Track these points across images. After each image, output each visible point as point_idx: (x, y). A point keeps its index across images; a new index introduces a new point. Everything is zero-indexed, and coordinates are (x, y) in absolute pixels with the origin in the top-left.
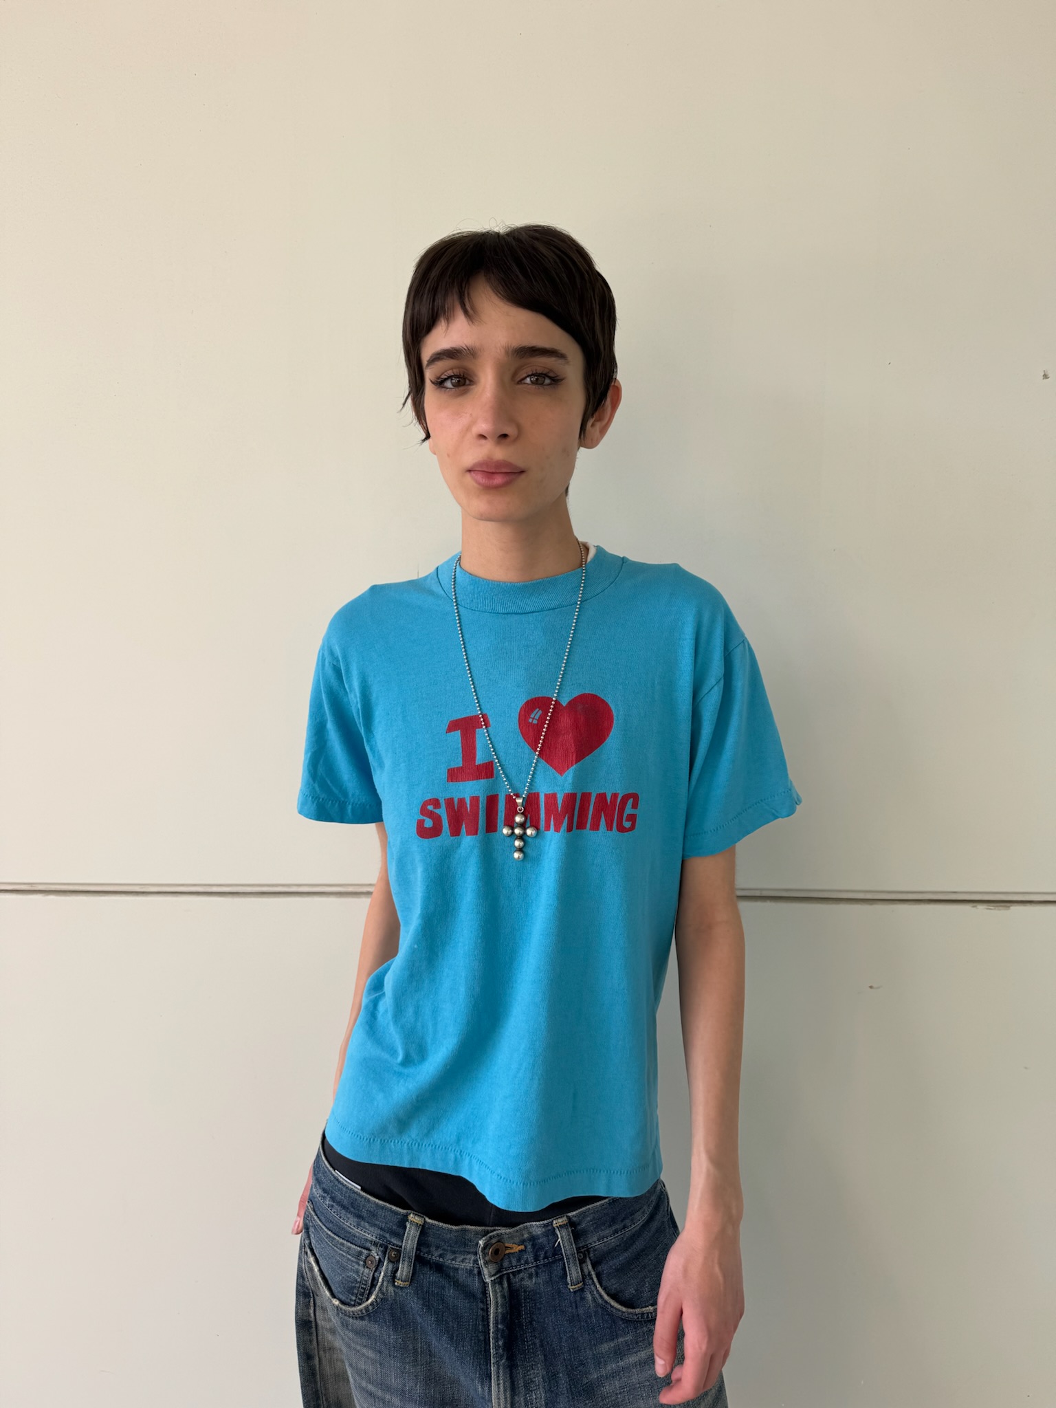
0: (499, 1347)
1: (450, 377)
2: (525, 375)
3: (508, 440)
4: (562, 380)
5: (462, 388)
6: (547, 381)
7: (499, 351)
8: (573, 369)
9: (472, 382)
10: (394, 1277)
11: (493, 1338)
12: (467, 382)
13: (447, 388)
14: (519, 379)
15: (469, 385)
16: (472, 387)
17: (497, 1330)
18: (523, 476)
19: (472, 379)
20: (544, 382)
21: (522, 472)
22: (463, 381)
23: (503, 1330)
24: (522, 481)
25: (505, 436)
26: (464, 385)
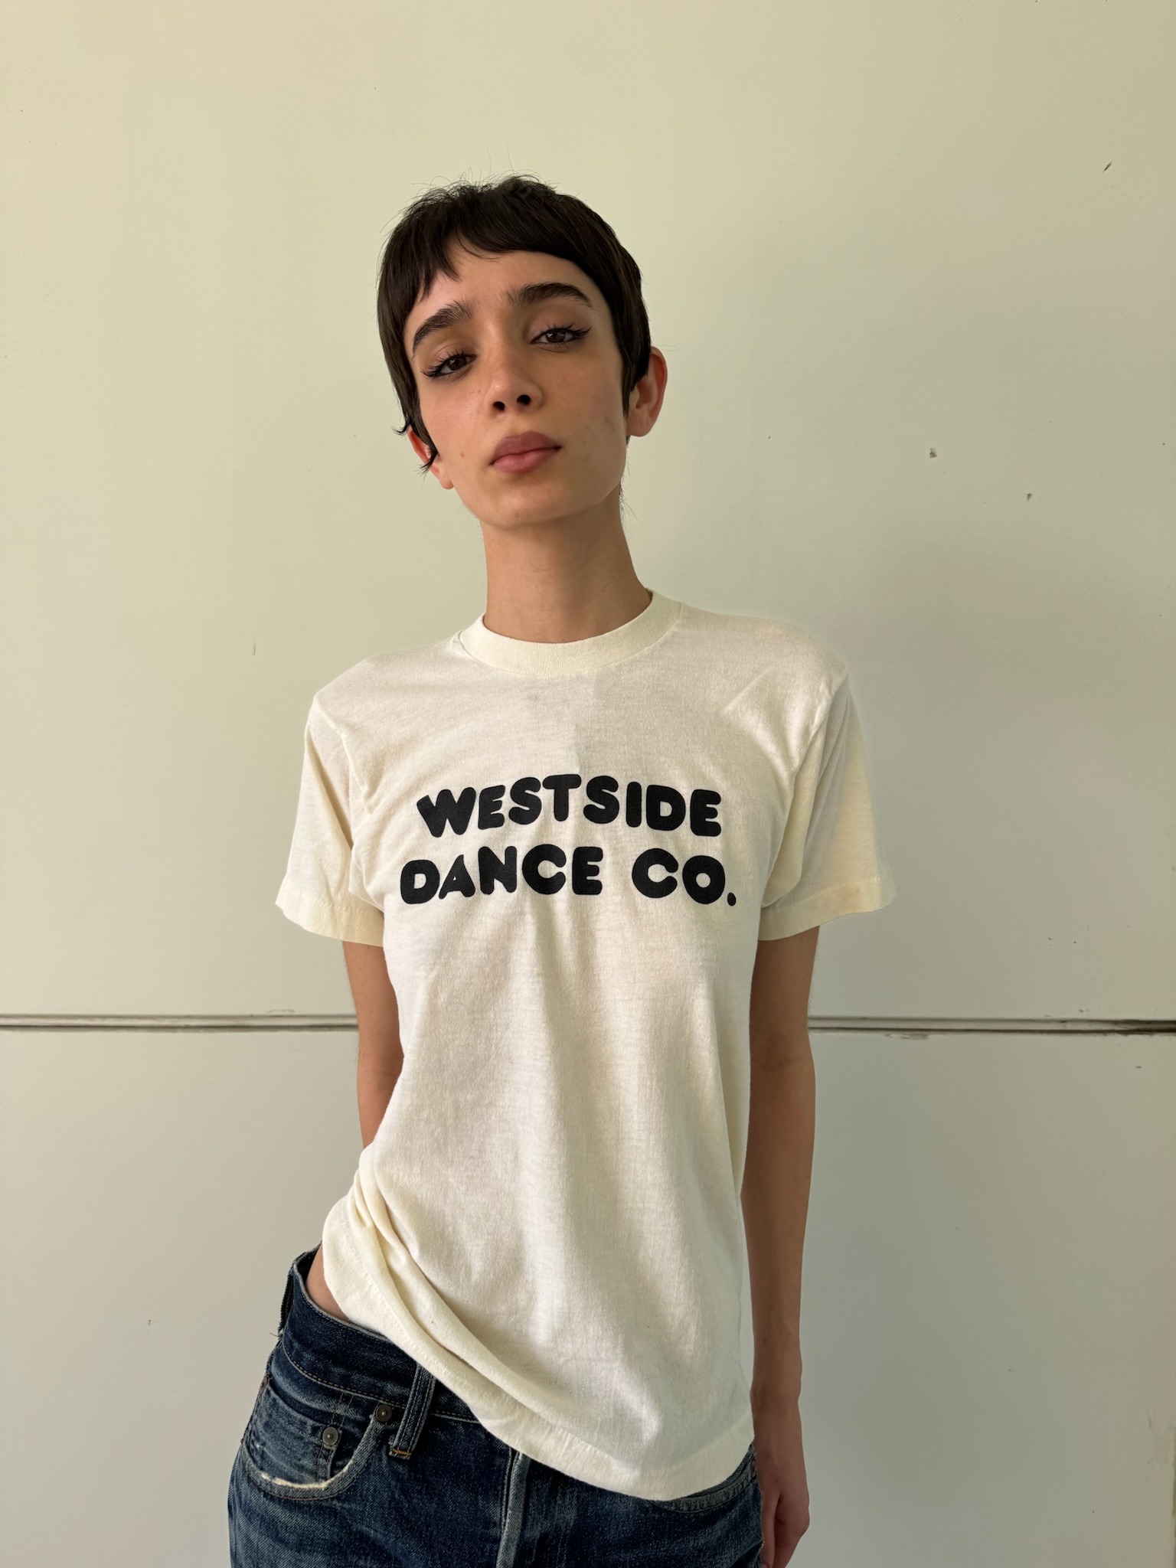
1: (446, 362)
2: (538, 333)
3: (534, 404)
4: (587, 331)
5: (463, 369)
6: (568, 336)
7: (500, 298)
8: (597, 317)
9: (473, 357)
12: (468, 359)
13: (446, 374)
14: (532, 338)
15: (471, 361)
16: (475, 363)
18: (560, 453)
19: (472, 353)
20: (564, 337)
21: (557, 448)
22: (461, 362)
24: (558, 458)
25: (524, 400)
26: (465, 364)
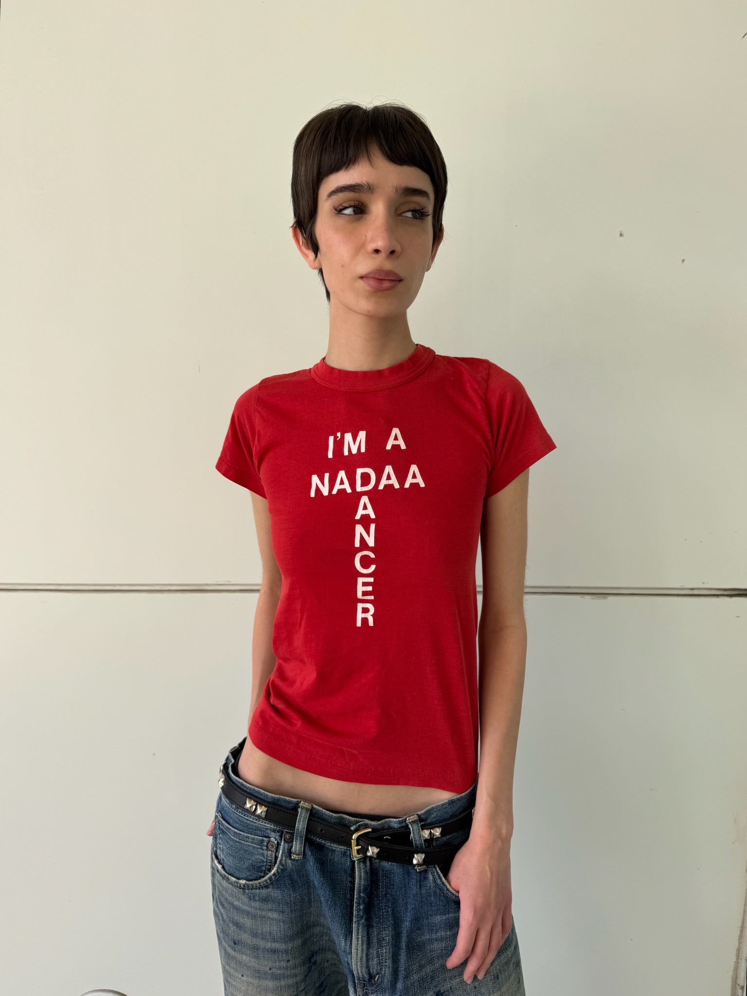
2: (405, 210)
3: (395, 255)
7: (391, 189)
10: (290, 852)
11: (357, 903)
13: (346, 215)
14: (401, 212)
16: (366, 216)
19: (366, 210)
25: (392, 253)
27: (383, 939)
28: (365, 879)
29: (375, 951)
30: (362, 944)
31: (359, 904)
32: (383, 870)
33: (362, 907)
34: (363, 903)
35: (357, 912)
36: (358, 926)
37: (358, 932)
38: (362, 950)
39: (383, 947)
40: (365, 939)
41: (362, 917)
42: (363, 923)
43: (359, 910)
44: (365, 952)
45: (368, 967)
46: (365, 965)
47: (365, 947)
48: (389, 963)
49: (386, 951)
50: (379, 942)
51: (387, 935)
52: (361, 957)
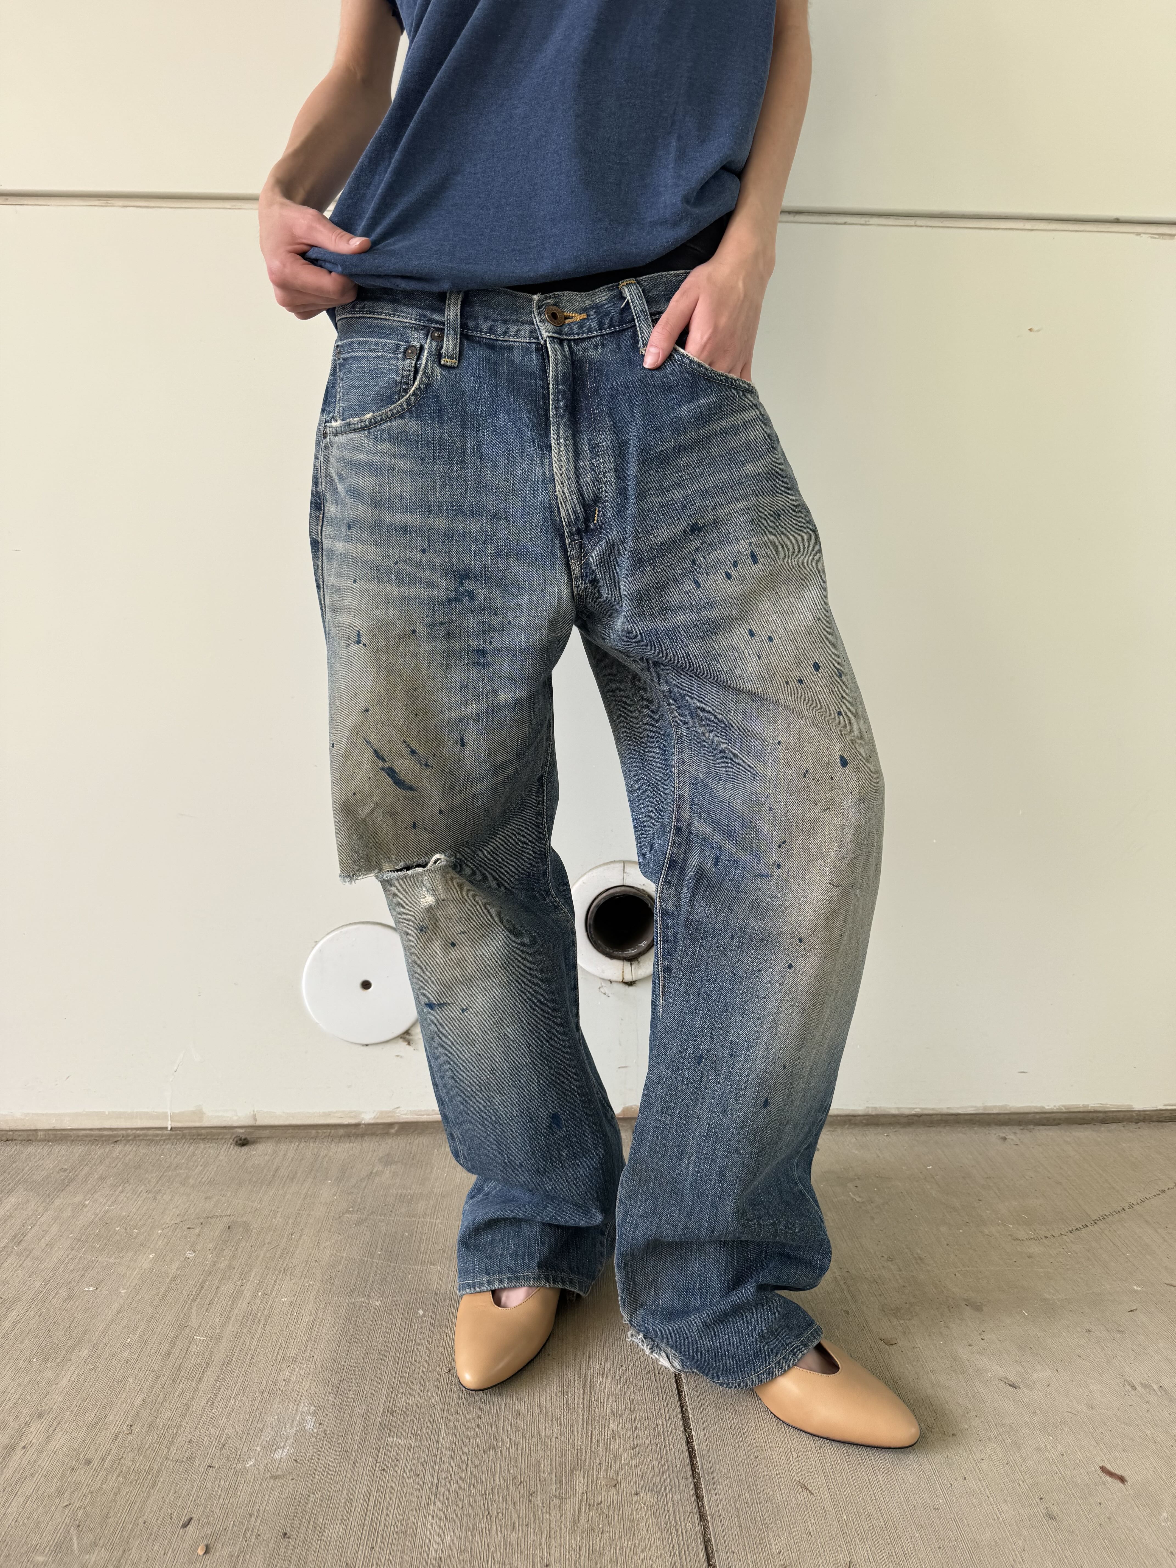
0: (559, 407)
10: (440, 356)
11: (553, 399)
17: (557, 392)
23: (564, 391)
27: (599, 446)
28: (563, 364)
29: (587, 463)
30: (567, 449)
31: (557, 401)
32: (590, 362)
33: (561, 403)
34: (563, 398)
35: (556, 411)
36: (559, 428)
37: (558, 436)
38: (567, 459)
39: (598, 456)
40: (570, 443)
41: (563, 417)
42: (564, 424)
43: (557, 408)
44: (572, 463)
45: (579, 488)
46: (575, 485)
47: (571, 453)
48: (611, 477)
49: (606, 462)
50: (594, 451)
51: (605, 440)
52: (568, 470)
